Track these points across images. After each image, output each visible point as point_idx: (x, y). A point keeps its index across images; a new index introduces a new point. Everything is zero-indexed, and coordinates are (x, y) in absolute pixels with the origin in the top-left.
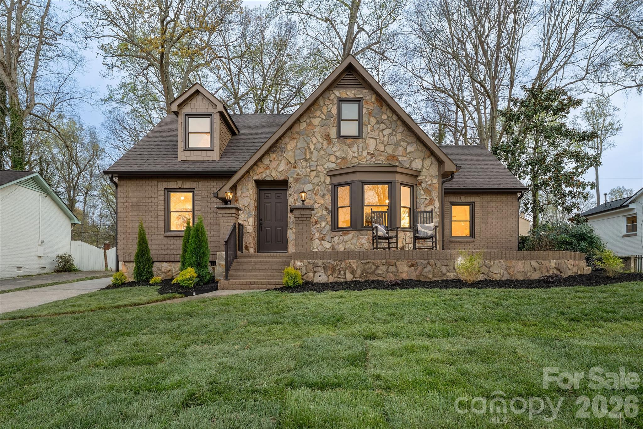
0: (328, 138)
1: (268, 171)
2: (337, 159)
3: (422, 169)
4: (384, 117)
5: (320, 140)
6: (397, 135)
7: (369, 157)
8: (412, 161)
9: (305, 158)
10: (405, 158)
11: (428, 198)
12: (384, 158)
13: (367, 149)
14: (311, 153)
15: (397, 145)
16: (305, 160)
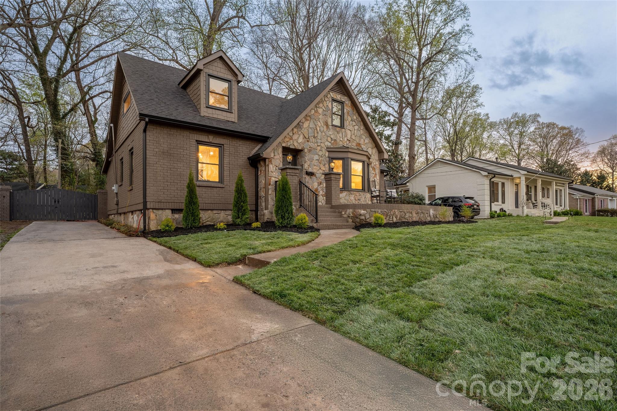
0: (327, 124)
1: (291, 141)
2: (332, 140)
3: (372, 154)
4: (355, 118)
5: (322, 124)
6: (361, 131)
7: (348, 142)
8: (367, 149)
9: (314, 136)
10: (364, 147)
11: (374, 173)
12: (355, 144)
13: (346, 136)
14: (318, 133)
15: (360, 137)
16: (314, 137)
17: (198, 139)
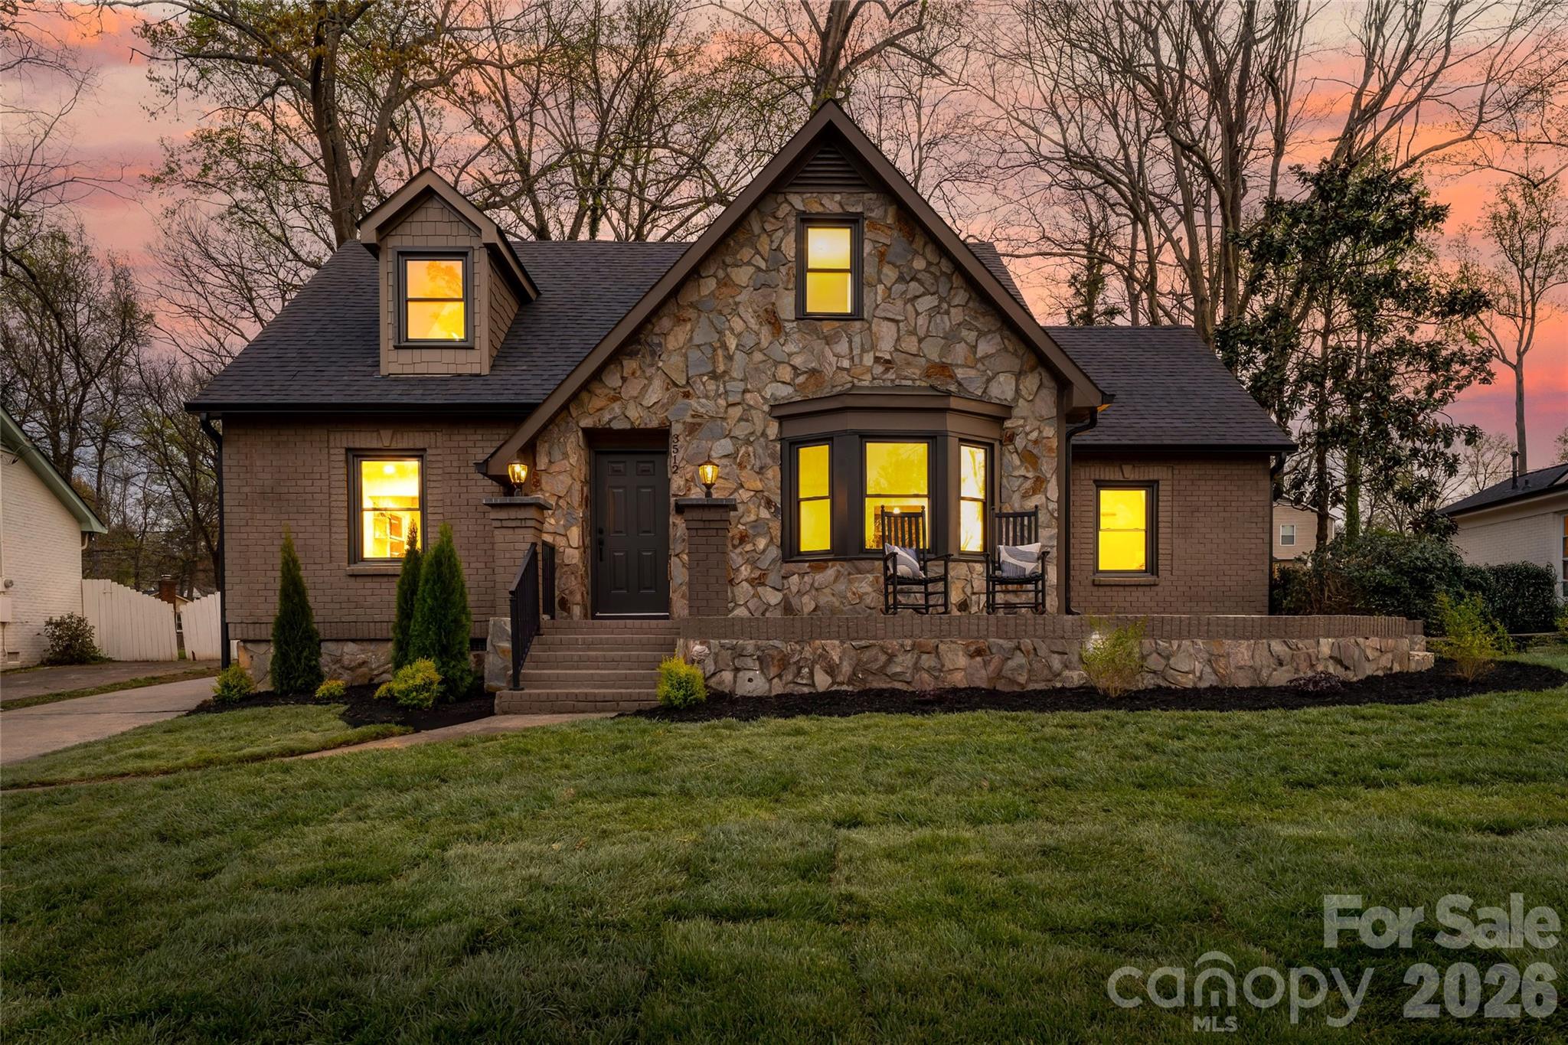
0: (774, 321)
1: (617, 407)
2: (797, 375)
3: (1015, 400)
4: (919, 264)
5: (753, 323)
6: (953, 311)
7: (879, 369)
8: (989, 380)
9: (714, 372)
10: (972, 373)
11: (1030, 475)
12: (918, 372)
13: (874, 347)
14: (730, 358)
15: (951, 338)
16: (714, 376)
17: (351, 445)
